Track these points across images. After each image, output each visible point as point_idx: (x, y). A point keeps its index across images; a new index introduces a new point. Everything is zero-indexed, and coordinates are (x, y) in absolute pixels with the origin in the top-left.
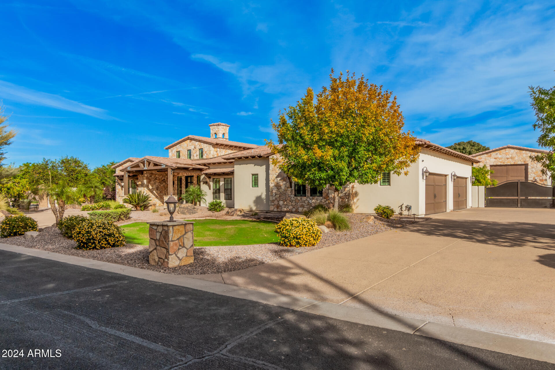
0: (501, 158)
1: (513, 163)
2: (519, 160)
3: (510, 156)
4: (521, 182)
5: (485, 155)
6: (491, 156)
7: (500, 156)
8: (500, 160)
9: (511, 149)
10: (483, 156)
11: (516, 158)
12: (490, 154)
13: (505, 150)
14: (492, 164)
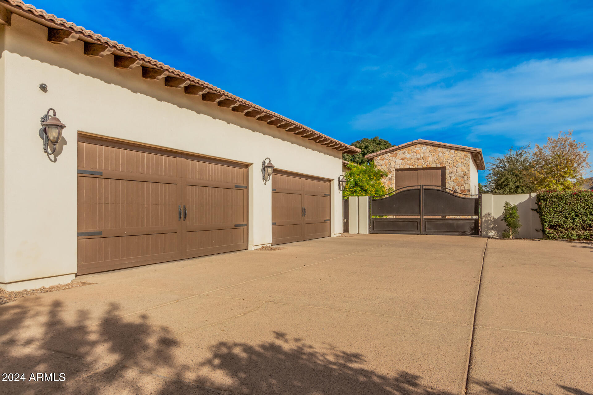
0: (410, 159)
1: (426, 166)
2: (434, 162)
3: (422, 155)
4: (425, 189)
5: (389, 154)
6: (396, 155)
7: (408, 156)
8: (409, 162)
9: (422, 145)
10: (386, 155)
11: (430, 159)
12: (396, 153)
13: (415, 147)
14: (398, 167)
